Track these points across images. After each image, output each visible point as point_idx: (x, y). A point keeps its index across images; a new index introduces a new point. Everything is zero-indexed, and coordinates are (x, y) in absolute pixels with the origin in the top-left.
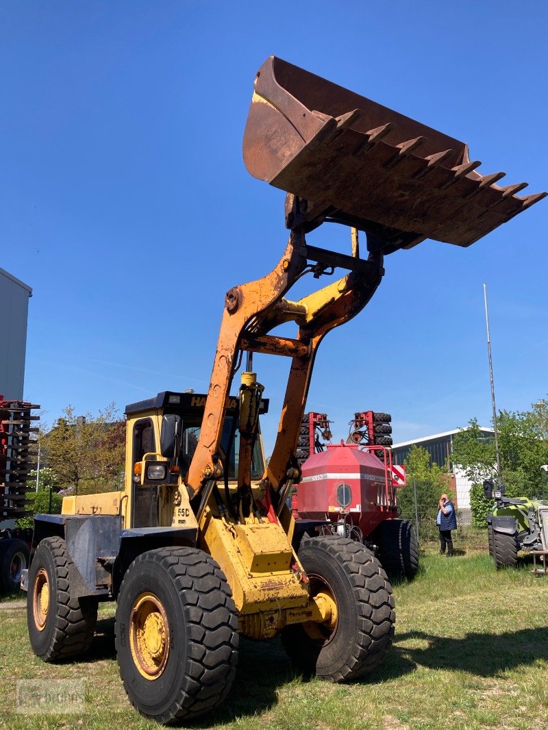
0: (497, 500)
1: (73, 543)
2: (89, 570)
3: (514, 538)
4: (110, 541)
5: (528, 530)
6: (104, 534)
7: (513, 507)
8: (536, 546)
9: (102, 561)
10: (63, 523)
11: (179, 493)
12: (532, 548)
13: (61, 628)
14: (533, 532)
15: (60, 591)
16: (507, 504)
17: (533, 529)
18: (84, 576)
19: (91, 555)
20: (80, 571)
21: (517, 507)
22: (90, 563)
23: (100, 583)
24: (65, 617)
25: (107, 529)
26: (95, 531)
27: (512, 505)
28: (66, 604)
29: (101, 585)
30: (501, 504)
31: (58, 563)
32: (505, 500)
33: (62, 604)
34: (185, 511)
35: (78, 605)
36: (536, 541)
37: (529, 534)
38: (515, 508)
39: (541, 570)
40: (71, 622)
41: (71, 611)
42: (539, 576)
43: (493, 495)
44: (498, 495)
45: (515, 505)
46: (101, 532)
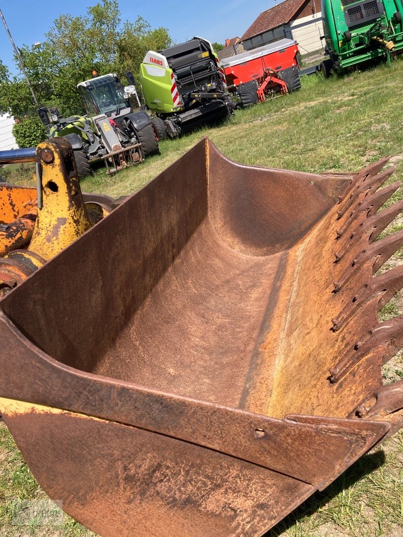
0: (55, 123)
3: (83, 150)
5: (88, 142)
7: (70, 126)
8: (100, 152)
12: (97, 155)
14: (93, 143)
16: (64, 124)
17: (92, 140)
21: (73, 124)
27: (69, 124)
30: (59, 126)
32: (62, 121)
36: (99, 149)
37: (90, 145)
38: (73, 126)
39: (113, 170)
42: (112, 176)
43: (51, 120)
44: (55, 118)
45: (72, 123)
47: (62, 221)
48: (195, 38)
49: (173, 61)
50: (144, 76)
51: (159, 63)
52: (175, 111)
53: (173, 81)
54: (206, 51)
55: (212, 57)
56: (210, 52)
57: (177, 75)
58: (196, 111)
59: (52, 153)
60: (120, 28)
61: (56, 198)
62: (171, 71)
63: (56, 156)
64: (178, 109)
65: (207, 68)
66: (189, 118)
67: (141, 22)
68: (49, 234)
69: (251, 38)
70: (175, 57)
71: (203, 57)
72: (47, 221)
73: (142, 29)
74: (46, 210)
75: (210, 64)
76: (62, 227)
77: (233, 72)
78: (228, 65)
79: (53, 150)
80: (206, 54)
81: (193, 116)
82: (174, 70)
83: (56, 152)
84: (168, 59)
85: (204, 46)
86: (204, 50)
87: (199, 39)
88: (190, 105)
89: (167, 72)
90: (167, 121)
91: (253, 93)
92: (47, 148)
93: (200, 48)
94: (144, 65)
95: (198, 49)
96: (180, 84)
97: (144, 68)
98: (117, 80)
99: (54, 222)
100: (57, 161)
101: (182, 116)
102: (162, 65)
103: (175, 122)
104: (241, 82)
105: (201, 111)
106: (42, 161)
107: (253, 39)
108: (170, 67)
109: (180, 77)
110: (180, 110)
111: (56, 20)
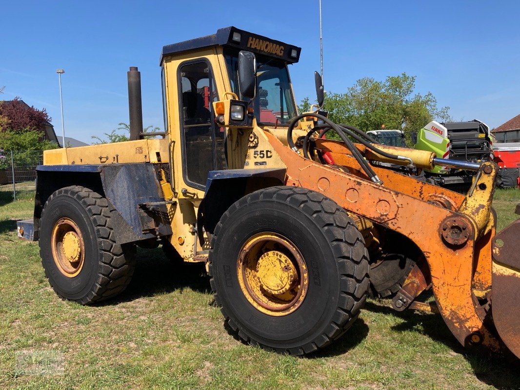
1: (112, 191)
2: (132, 217)
4: (146, 188)
6: (140, 181)
9: (143, 207)
10: (99, 171)
11: (255, 135)
13: (106, 273)
15: (102, 239)
18: (130, 222)
19: (132, 202)
20: (125, 218)
22: (133, 209)
23: (146, 228)
24: (109, 264)
25: (142, 176)
26: (131, 178)
28: (109, 251)
29: (146, 230)
31: (94, 212)
33: (105, 250)
34: (265, 153)
35: (121, 251)
40: (115, 268)
41: (115, 257)
46: (137, 179)
47: (482, 206)
48: (475, 121)
49: (453, 134)
50: (421, 139)
51: (440, 132)
52: (441, 173)
53: (448, 149)
54: (483, 133)
55: (487, 138)
56: (487, 134)
57: (452, 146)
58: (460, 178)
59: (492, 169)
60: (410, 98)
61: (482, 193)
62: (448, 141)
63: (494, 171)
64: (444, 173)
65: (480, 147)
66: (452, 182)
67: (430, 97)
68: (474, 211)
69: (506, 132)
70: (454, 131)
71: (479, 137)
72: (473, 204)
73: (429, 103)
74: (473, 198)
75: (483, 144)
76: (481, 210)
77: (500, 156)
78: (498, 149)
79: (493, 167)
80: (483, 136)
81: (456, 182)
82: (451, 141)
83: (495, 169)
84: (448, 131)
85: (483, 129)
86: (481, 132)
87: (480, 122)
88: (456, 172)
89: (444, 141)
90: (430, 179)
91: (514, 178)
92: (489, 165)
93: (478, 130)
94: (424, 130)
95: (476, 130)
96: (453, 153)
97: (424, 133)
98: (403, 136)
99: (477, 206)
100: (493, 174)
101: (446, 179)
102: (441, 134)
103: (438, 182)
104: (505, 166)
105: (464, 180)
106: (483, 171)
107: (507, 133)
108: (448, 138)
109: (454, 147)
110: (446, 174)
111: (359, 80)
